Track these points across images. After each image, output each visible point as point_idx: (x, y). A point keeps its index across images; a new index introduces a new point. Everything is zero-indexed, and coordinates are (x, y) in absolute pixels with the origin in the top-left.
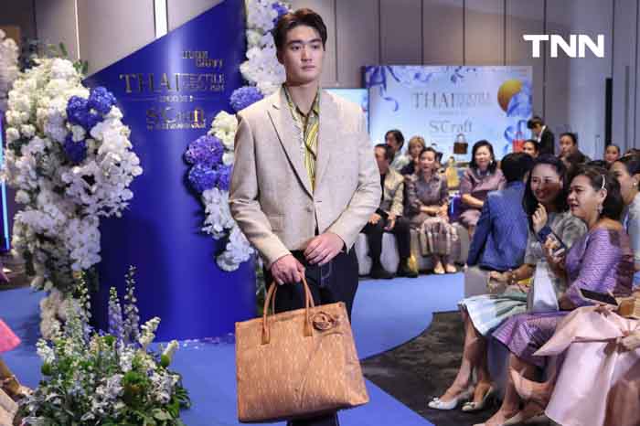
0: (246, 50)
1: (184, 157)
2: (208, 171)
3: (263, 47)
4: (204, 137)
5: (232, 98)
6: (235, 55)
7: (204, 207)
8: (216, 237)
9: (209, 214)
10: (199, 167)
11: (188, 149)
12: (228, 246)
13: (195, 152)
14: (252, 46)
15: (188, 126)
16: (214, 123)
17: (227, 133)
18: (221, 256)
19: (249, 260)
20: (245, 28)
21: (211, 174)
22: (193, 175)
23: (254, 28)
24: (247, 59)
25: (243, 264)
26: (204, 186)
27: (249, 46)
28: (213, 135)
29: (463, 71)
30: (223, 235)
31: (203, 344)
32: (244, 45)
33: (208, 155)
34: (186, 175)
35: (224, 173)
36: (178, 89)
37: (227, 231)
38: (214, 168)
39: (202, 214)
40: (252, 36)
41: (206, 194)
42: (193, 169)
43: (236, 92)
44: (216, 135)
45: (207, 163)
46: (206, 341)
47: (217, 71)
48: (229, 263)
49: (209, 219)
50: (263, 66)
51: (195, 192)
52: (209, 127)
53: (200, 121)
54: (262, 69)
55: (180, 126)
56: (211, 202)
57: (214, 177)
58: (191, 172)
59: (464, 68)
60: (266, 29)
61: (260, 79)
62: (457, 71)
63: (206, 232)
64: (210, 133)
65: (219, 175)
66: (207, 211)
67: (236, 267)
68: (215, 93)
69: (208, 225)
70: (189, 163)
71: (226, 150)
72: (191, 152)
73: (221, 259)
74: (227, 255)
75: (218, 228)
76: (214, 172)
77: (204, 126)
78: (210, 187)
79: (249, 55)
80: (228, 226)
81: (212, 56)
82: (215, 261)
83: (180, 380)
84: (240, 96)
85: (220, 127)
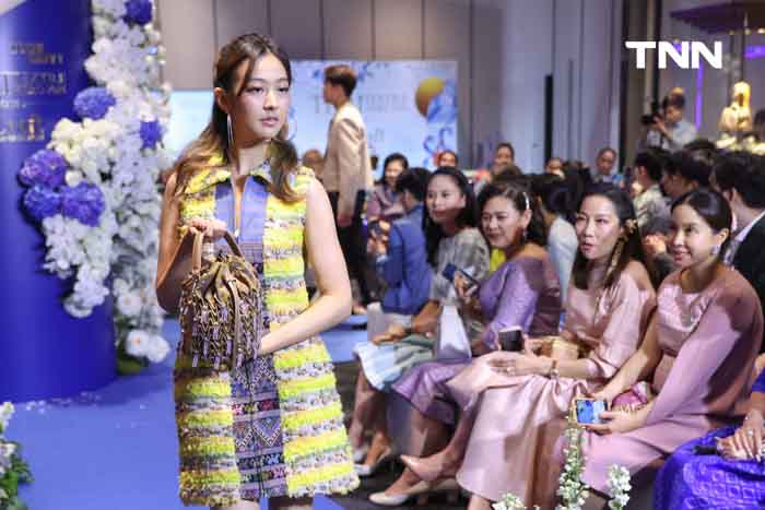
0: (93, 40)
1: (18, 177)
2: (49, 194)
3: (113, 37)
4: (42, 152)
5: (77, 103)
6: (78, 48)
7: (44, 238)
8: (63, 276)
9: (51, 247)
10: (37, 189)
11: (22, 166)
12: (77, 287)
13: (31, 170)
14: (101, 36)
15: (21, 139)
16: (55, 134)
17: (71, 146)
18: (69, 299)
19: (104, 304)
20: (90, 13)
21: (53, 198)
22: (29, 199)
23: (101, 14)
24: (92, 53)
25: (96, 309)
26: (43, 214)
27: (96, 37)
28: (53, 149)
29: (372, 67)
30: (70, 273)
31: (50, 407)
32: (90, 36)
33: (47, 174)
34: (21, 200)
35: (68, 196)
36: (7, 91)
37: (74, 268)
38: (56, 190)
39: (42, 248)
40: (100, 24)
41: (48, 223)
42: (30, 191)
43: (81, 95)
44: (58, 149)
45: (46, 184)
46: (56, 403)
47: (55, 69)
48: (79, 306)
49: (52, 254)
50: (114, 61)
51: (33, 220)
52: (48, 139)
53: (37, 132)
54: (112, 66)
55: (12, 138)
56: (53, 232)
57: (58, 202)
58: (27, 196)
59: (373, 65)
60: (116, 15)
61: (112, 78)
62: (365, 67)
63: (47, 270)
64: (49, 146)
65: (61, 199)
66: (48, 244)
67: (88, 312)
68: (53, 97)
69: (50, 261)
70: (24, 185)
71: (70, 167)
72: (27, 171)
73: (70, 303)
74: (76, 298)
75: (63, 264)
76: (57, 196)
77: (42, 137)
78: (51, 213)
79: (96, 47)
80: (75, 262)
81: (49, 50)
82: (62, 306)
83: (16, 450)
84: (86, 100)
85: (63, 139)
